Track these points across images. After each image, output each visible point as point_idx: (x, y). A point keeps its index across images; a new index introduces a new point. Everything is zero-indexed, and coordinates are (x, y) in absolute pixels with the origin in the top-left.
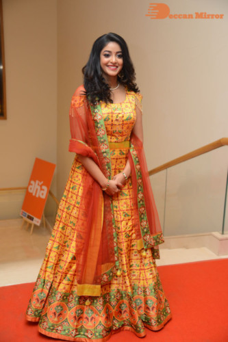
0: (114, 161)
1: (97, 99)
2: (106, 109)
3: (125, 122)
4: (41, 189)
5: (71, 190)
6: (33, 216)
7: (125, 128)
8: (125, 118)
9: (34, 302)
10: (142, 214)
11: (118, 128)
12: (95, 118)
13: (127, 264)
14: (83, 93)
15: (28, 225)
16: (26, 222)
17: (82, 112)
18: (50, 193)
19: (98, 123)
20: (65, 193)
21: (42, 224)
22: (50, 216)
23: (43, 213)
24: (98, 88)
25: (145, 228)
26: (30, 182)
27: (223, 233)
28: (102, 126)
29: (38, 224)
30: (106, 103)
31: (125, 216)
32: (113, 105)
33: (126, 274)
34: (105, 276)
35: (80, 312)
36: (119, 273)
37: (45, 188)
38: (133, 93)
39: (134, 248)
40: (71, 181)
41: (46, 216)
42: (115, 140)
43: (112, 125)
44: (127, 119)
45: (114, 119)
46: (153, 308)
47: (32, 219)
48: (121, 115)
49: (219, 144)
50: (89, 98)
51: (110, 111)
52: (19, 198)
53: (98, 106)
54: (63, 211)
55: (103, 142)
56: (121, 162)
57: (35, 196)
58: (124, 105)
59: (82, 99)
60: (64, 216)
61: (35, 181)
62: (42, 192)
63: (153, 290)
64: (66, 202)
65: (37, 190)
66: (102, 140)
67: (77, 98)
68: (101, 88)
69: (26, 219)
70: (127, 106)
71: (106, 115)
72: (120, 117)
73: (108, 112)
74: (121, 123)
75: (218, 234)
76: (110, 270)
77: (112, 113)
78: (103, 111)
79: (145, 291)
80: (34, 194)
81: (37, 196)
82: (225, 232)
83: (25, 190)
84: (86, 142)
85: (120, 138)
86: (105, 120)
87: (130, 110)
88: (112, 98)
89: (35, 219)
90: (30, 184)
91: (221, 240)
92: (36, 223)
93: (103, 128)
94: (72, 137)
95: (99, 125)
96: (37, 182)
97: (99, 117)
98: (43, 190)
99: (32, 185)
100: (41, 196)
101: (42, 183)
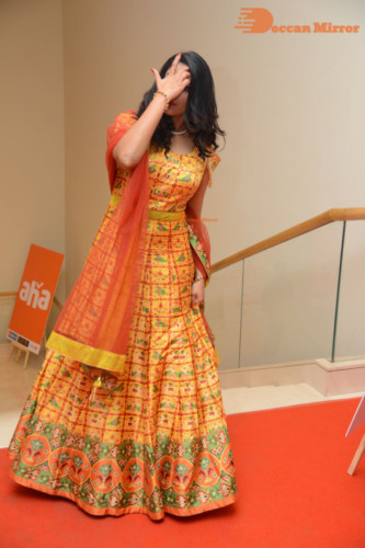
2: (156, 155)
3: (178, 183)
4: (41, 295)
7: (175, 192)
8: (180, 177)
18: (55, 300)
26: (22, 282)
29: (37, 352)
39: (167, 377)
44: (184, 180)
45: (163, 173)
46: (186, 478)
47: (25, 344)
48: (175, 172)
57: (30, 307)
61: (30, 283)
62: (42, 299)
65: (34, 296)
69: (16, 343)
70: (190, 162)
74: (173, 183)
77: (163, 164)
79: (176, 451)
80: (29, 304)
81: (34, 306)
83: (14, 297)
85: (162, 205)
87: (192, 168)
89: (31, 343)
90: (22, 287)
92: (34, 351)
96: (34, 283)
98: (44, 296)
99: (25, 288)
100: (41, 307)
101: (42, 284)
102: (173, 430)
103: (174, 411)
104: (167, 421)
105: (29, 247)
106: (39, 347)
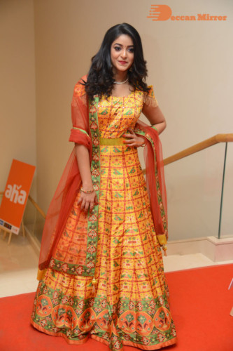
3: (124, 117)
4: (20, 194)
6: (10, 224)
7: (123, 123)
15: (5, 234)
16: (3, 231)
18: (29, 198)
21: (21, 233)
23: (22, 220)
26: (7, 185)
27: (219, 238)
28: (95, 119)
29: (17, 233)
37: (23, 192)
39: (125, 256)
41: (25, 224)
44: (127, 114)
45: (112, 113)
46: (145, 325)
47: (9, 227)
51: (110, 104)
57: (13, 203)
61: (13, 186)
62: (21, 197)
65: (15, 195)
69: (3, 227)
70: (130, 101)
75: (214, 239)
77: (112, 107)
79: (137, 306)
80: (11, 200)
81: (15, 202)
82: (221, 236)
90: (7, 188)
91: (217, 245)
92: (14, 232)
93: (96, 122)
95: (93, 118)
96: (15, 186)
97: (94, 110)
98: (22, 195)
99: (9, 189)
100: (20, 202)
101: (21, 187)
102: (132, 292)
103: (131, 279)
104: (126, 287)
105: (12, 161)
106: (18, 229)
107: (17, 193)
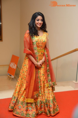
0: (39, 56)
1: (33, 35)
2: (37, 38)
3: (43, 43)
5: (24, 66)
6: (11, 75)
7: (43, 45)
8: (43, 41)
9: (11, 104)
10: (49, 74)
11: (41, 45)
12: (33, 41)
13: (43, 92)
14: (28, 33)
15: (9, 78)
16: (9, 77)
17: (28, 39)
18: (17, 67)
19: (34, 43)
20: (22, 67)
21: (14, 77)
22: (17, 75)
24: (34, 31)
25: (49, 79)
27: (76, 81)
28: (35, 44)
29: (13, 78)
30: (37, 36)
31: (43, 75)
32: (39, 37)
33: (43, 95)
34: (35, 96)
35: (27, 108)
36: (40, 95)
37: (15, 65)
38: (45, 33)
39: (46, 86)
40: (24, 63)
41: (16, 75)
42: (40, 49)
43: (39, 43)
44: (44, 42)
45: (39, 42)
47: (11, 76)
48: (42, 40)
49: (75, 51)
50: (31, 34)
51: (38, 39)
52: (7, 69)
53: (34, 37)
54: (22, 73)
55: (35, 50)
56: (42, 56)
58: (42, 37)
59: (28, 35)
60: (22, 75)
61: (12, 63)
63: (52, 102)
64: (22, 70)
66: (35, 49)
67: (27, 34)
68: (35, 31)
69: (9, 76)
70: (43, 37)
71: (37, 40)
72: (41, 41)
73: (37, 39)
74: (42, 43)
75: (75, 82)
76: (37, 94)
77: (39, 39)
78: (35, 39)
79: (49, 102)
80: (12, 67)
81: (13, 68)
82: (77, 81)
83: (9, 66)
84: (30, 49)
85: (41, 48)
86: (36, 42)
87: (45, 39)
88: (39, 34)
89: (12, 76)
90: (10, 64)
91: (76, 84)
93: (36, 45)
94: (25, 48)
95: (34, 44)
97: (34, 41)
98: (15, 66)
99: (11, 64)
100: (14, 68)
101: (15, 63)
102: (48, 97)
103: (47, 93)
104: (46, 96)
105: (12, 55)
106: (14, 76)
107: (13, 65)
